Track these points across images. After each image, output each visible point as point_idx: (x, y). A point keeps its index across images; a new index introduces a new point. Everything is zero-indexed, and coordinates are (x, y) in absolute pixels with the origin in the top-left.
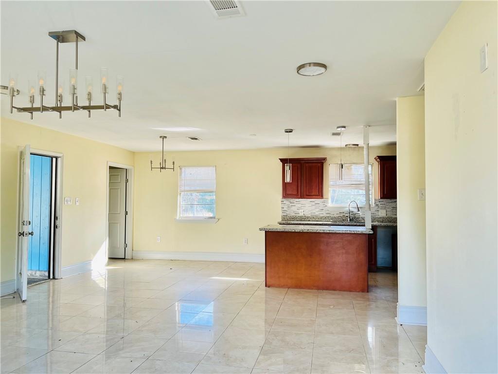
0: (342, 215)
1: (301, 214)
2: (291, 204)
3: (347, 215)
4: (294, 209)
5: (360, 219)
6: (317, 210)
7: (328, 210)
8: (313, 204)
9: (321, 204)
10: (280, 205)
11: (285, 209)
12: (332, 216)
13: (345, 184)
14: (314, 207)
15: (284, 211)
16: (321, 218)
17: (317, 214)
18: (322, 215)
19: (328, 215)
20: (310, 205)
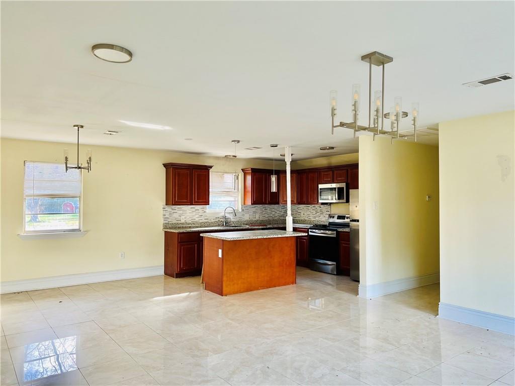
0: (217, 220)
1: (183, 221)
2: (173, 211)
3: (221, 220)
4: (175, 215)
5: (231, 223)
6: (197, 216)
7: (206, 216)
8: (194, 210)
9: (200, 211)
10: (162, 212)
11: (167, 216)
12: (209, 221)
13: (219, 191)
14: (194, 213)
15: (165, 219)
16: (201, 223)
17: (197, 219)
18: (201, 221)
19: (206, 221)
20: (190, 212)
